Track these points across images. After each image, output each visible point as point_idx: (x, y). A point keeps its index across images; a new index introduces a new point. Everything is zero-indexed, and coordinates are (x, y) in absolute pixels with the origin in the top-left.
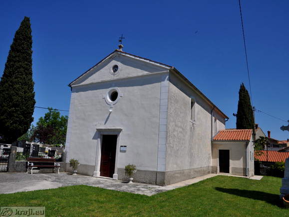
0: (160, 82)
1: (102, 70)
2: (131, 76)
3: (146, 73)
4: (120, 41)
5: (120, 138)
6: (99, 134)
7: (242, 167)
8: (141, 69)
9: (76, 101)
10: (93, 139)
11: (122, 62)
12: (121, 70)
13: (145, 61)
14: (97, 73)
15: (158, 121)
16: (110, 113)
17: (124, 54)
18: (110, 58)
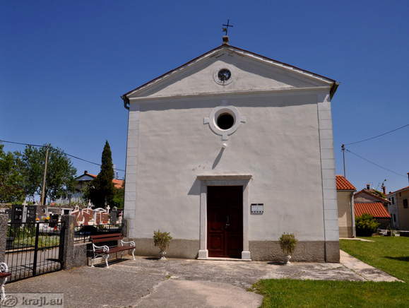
0: (316, 102)
1: (197, 75)
2: (258, 89)
3: (287, 87)
4: (225, 30)
5: (249, 191)
6: (202, 185)
7: (346, 226)
8: (278, 81)
9: (141, 126)
10: (190, 193)
11: (239, 66)
12: (237, 79)
13: (285, 67)
14: (186, 80)
15: (319, 163)
16: (223, 149)
17: (242, 53)
18: (211, 57)
